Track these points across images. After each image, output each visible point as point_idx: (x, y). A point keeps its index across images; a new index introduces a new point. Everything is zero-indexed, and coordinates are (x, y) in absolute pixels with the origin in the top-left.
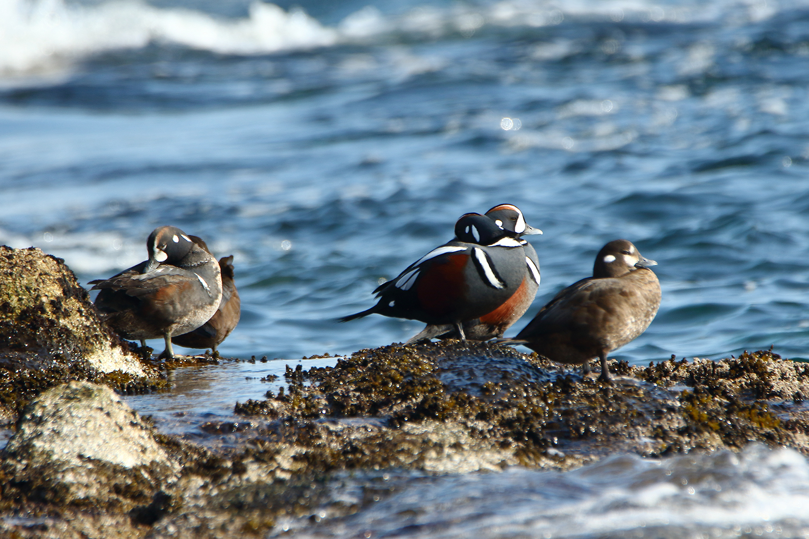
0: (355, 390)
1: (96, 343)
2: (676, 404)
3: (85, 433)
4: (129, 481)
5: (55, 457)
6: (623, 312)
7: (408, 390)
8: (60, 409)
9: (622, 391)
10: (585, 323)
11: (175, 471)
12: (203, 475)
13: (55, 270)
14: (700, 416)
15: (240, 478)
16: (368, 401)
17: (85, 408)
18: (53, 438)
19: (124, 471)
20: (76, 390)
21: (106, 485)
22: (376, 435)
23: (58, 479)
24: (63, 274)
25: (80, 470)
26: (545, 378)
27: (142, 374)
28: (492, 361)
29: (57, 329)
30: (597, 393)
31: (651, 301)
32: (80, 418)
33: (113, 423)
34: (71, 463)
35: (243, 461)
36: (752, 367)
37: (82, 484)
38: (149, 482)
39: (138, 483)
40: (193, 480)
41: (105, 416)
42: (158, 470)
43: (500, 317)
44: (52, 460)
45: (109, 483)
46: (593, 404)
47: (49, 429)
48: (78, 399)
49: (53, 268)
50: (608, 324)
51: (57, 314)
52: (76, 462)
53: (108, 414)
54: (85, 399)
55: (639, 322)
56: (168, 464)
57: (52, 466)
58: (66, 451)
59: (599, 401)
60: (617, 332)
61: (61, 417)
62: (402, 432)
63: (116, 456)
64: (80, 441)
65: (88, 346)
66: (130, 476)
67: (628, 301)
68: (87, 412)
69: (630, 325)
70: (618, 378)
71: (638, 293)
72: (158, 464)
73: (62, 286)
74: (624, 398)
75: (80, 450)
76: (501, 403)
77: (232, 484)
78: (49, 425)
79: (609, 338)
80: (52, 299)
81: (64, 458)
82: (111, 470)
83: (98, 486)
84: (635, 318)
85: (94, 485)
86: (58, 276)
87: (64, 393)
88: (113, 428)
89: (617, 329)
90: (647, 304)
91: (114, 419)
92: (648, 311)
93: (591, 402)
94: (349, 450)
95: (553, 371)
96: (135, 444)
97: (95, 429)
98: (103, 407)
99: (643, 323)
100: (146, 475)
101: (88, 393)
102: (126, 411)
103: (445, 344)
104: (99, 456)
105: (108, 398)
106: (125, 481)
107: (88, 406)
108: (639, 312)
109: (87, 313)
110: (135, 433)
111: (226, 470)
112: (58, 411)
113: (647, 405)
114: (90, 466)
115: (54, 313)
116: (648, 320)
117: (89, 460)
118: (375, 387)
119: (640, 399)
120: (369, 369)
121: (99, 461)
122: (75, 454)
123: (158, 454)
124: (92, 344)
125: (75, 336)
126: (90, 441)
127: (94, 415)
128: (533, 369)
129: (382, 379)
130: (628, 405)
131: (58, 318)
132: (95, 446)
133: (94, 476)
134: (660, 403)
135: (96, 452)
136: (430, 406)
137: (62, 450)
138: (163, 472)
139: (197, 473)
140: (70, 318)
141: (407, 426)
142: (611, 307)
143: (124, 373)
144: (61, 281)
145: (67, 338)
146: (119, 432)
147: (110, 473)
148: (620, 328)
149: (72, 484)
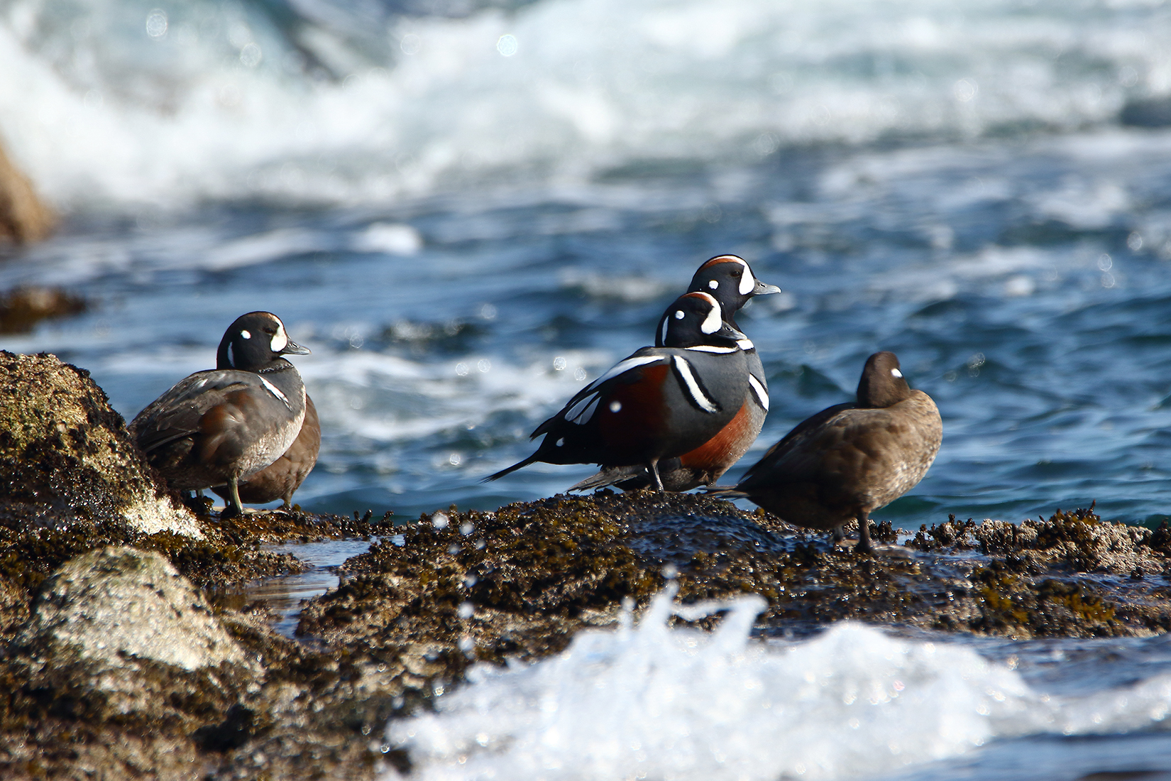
0: (510, 562)
1: (135, 491)
2: (967, 585)
3: (128, 620)
4: (192, 690)
5: (85, 654)
6: (891, 457)
7: (584, 562)
8: (93, 586)
9: (889, 566)
10: (837, 472)
11: (256, 676)
12: (299, 683)
13: (77, 386)
14: (1000, 602)
15: (352, 686)
16: (526, 578)
17: (128, 585)
18: (82, 626)
19: (185, 674)
20: (115, 558)
21: (159, 694)
22: (543, 626)
23: (91, 686)
24: (88, 392)
25: (122, 673)
26: (779, 547)
27: (200, 537)
28: (704, 522)
29: (80, 471)
30: (853, 568)
31: (930, 439)
32: (121, 599)
33: (167, 606)
34: (108, 664)
35: (353, 662)
36: (1069, 533)
37: (125, 693)
38: (220, 691)
39: (205, 693)
40: (284, 689)
41: (157, 596)
42: (232, 673)
43: (710, 458)
44: (81, 659)
45: (165, 692)
46: (849, 584)
47: (76, 614)
48: (117, 571)
49: (73, 382)
50: (870, 473)
51: (79, 450)
52: (115, 661)
53: (161, 594)
54: (128, 572)
55: (913, 469)
56: (247, 665)
57: (81, 667)
58: (101, 645)
59: (857, 580)
60: (881, 485)
61: (93, 598)
62: (579, 622)
63: (173, 654)
64: (120, 631)
65: (124, 495)
66: (192, 682)
67: (898, 440)
68: (131, 590)
69: (900, 475)
70: (883, 548)
71: (913, 428)
72: (231, 665)
73: (86, 408)
74: (894, 576)
75: (122, 645)
76: (718, 582)
77: (340, 696)
78: (77, 609)
79: (870, 493)
80: (72, 427)
81: (99, 656)
82: (166, 672)
83: (148, 695)
84: (907, 464)
85: (142, 695)
86: (81, 394)
87: (97, 563)
88: (167, 613)
89: (882, 480)
90: (924, 444)
91: (169, 600)
92: (925, 454)
93: (846, 581)
94: (505, 647)
95: (789, 537)
96: (199, 636)
97: (141, 614)
98: (154, 583)
99: (918, 471)
100: (215, 681)
101: (132, 563)
102: (187, 589)
103: (635, 496)
104: (148, 654)
105: (161, 570)
106: (186, 689)
107: (133, 582)
108: (913, 455)
109: (122, 447)
110: (199, 621)
111: (331, 675)
112: (89, 588)
113: (925, 586)
114: (136, 667)
115: (74, 447)
116: (924, 466)
117: (134, 658)
118: (536, 557)
119: (916, 578)
120: (528, 532)
121: (149, 660)
122: (114, 650)
123: (232, 651)
124: (130, 493)
125: (104, 481)
126: (135, 632)
127: (140, 595)
128: (761, 533)
129: (548, 546)
130: (898, 586)
131: (80, 455)
132: (142, 638)
133: (142, 682)
134: (943, 583)
135: (143, 647)
136: (617, 586)
137: (96, 644)
138: (239, 676)
139: (290, 679)
140: (98, 455)
141: (587, 613)
142: (874, 449)
143: (174, 534)
144: (85, 403)
145: (94, 484)
146: (177, 620)
147: (164, 676)
148: (886, 479)
149: (111, 693)
